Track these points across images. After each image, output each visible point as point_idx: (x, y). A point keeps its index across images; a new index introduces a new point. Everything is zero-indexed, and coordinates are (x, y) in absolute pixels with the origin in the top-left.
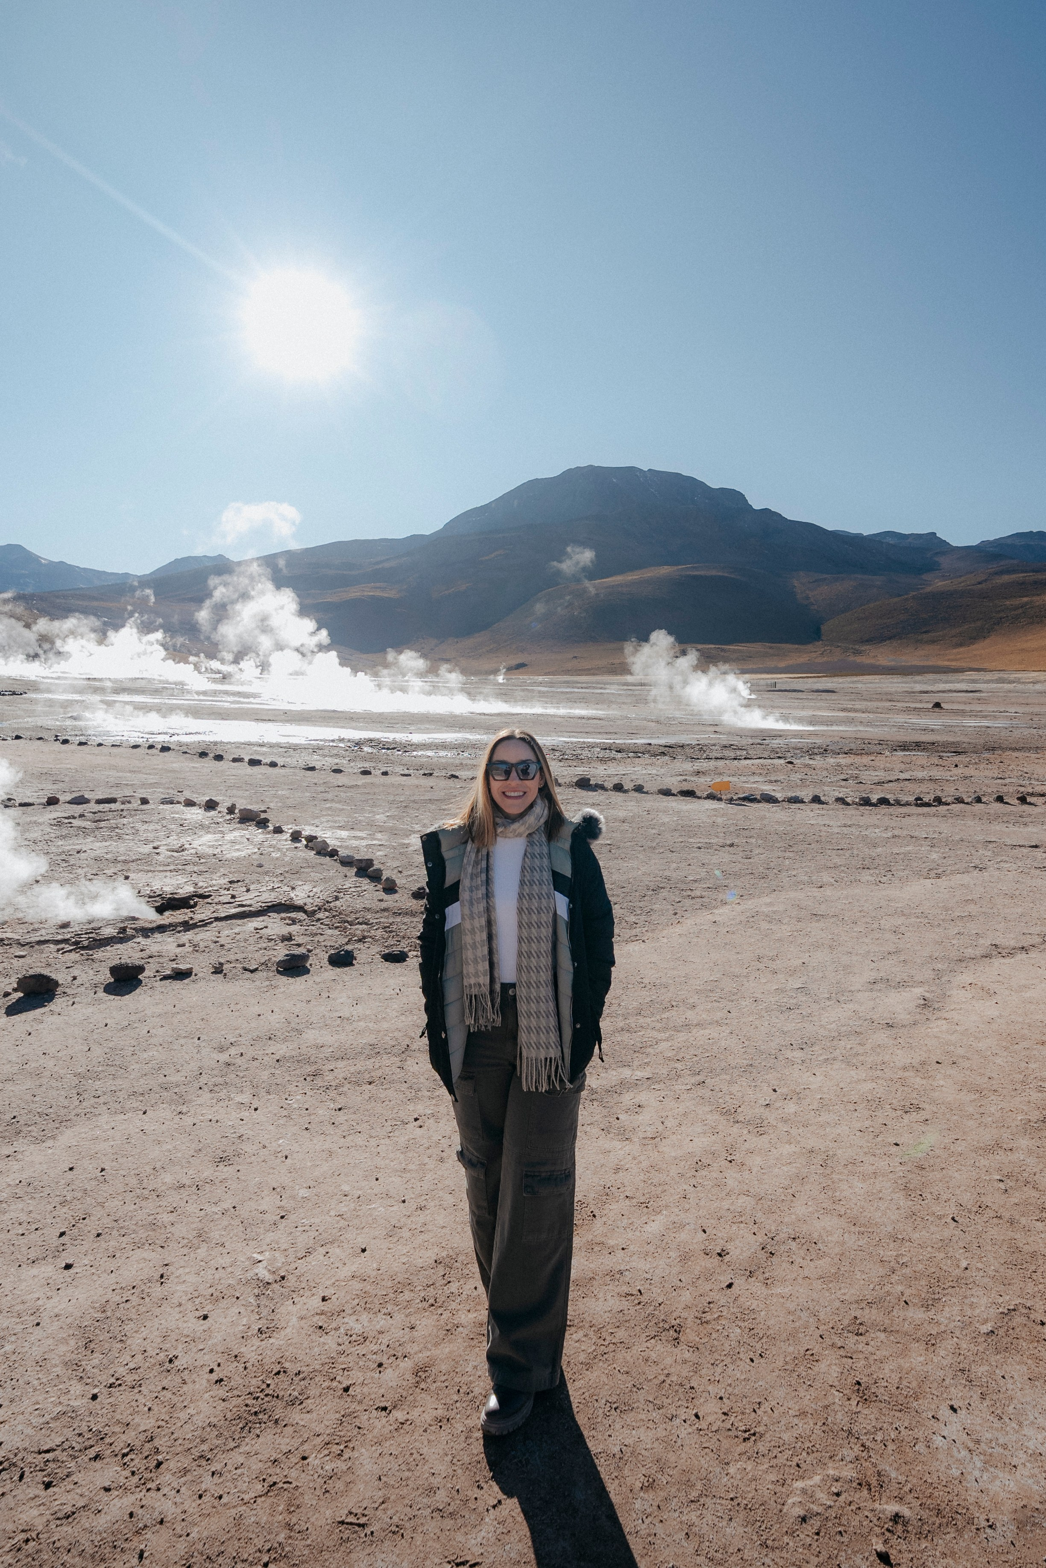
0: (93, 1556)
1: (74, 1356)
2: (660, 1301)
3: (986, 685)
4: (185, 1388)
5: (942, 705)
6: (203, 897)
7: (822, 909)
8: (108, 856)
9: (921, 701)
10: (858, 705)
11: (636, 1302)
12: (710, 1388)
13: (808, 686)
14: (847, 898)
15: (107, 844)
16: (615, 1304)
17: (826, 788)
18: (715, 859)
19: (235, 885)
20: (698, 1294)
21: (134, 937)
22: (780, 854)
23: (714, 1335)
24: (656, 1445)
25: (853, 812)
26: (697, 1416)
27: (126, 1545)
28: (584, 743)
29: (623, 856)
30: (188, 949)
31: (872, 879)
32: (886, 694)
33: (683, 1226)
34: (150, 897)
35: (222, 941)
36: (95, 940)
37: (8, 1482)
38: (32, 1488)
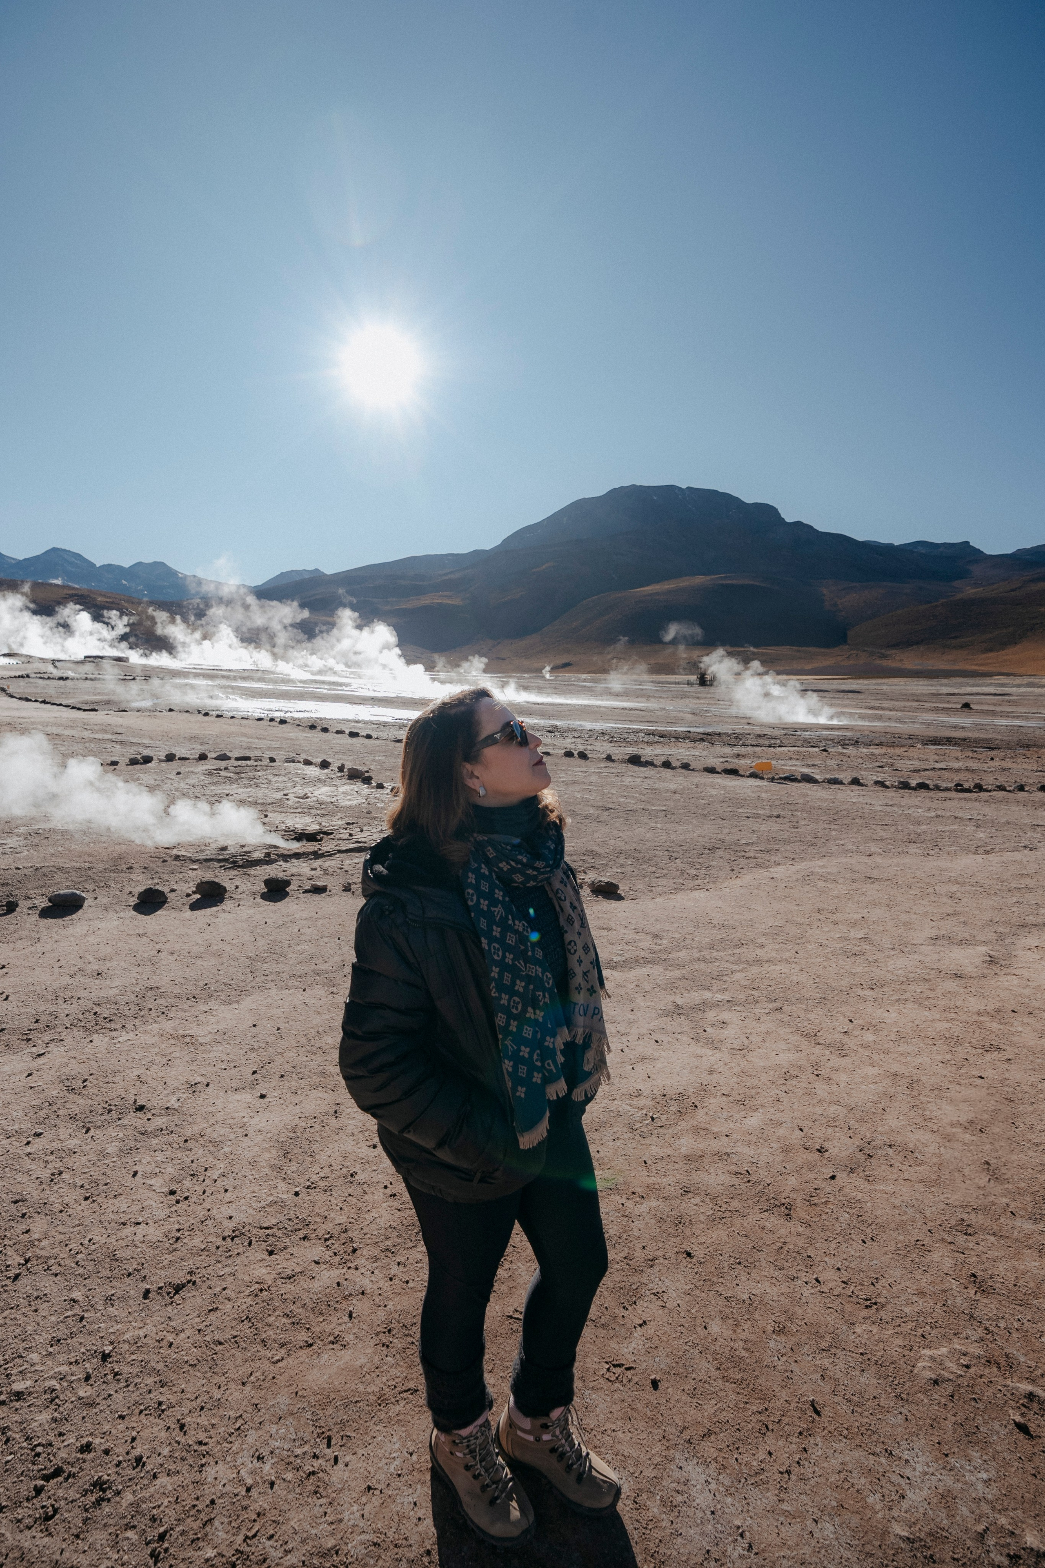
0: (313, 1310)
1: (276, 1162)
2: (769, 1182)
3: (1015, 689)
4: (366, 1197)
5: (972, 706)
6: (327, 833)
7: (875, 874)
8: (250, 800)
9: (948, 702)
10: (886, 704)
11: (746, 1180)
12: (826, 1259)
13: (834, 687)
14: (897, 865)
15: (249, 790)
16: (728, 1180)
17: (863, 773)
18: (763, 828)
19: (351, 826)
20: (803, 1180)
21: (276, 861)
22: (826, 826)
23: (824, 1217)
24: (782, 1298)
25: (893, 794)
26: (817, 1280)
27: (338, 1306)
28: (629, 729)
29: (678, 820)
30: (319, 872)
31: (920, 852)
32: (912, 695)
33: (780, 1124)
34: (286, 831)
35: (346, 868)
36: (247, 861)
37: (241, 1245)
38: (257, 1253)
